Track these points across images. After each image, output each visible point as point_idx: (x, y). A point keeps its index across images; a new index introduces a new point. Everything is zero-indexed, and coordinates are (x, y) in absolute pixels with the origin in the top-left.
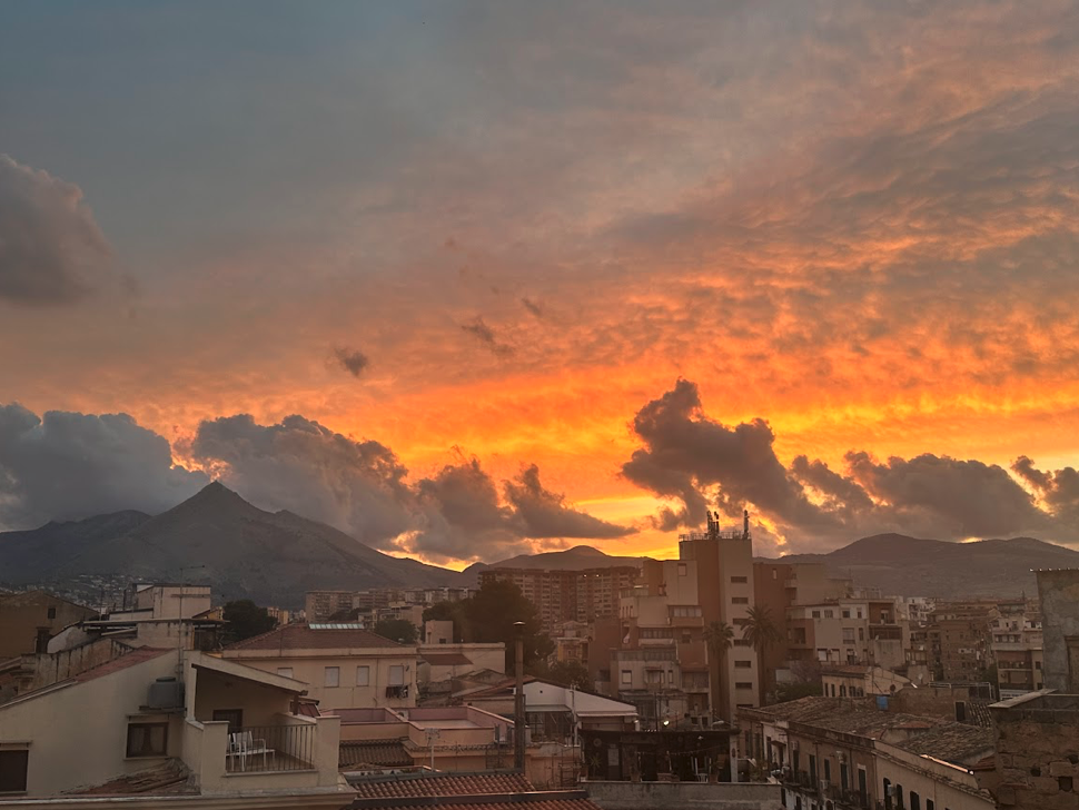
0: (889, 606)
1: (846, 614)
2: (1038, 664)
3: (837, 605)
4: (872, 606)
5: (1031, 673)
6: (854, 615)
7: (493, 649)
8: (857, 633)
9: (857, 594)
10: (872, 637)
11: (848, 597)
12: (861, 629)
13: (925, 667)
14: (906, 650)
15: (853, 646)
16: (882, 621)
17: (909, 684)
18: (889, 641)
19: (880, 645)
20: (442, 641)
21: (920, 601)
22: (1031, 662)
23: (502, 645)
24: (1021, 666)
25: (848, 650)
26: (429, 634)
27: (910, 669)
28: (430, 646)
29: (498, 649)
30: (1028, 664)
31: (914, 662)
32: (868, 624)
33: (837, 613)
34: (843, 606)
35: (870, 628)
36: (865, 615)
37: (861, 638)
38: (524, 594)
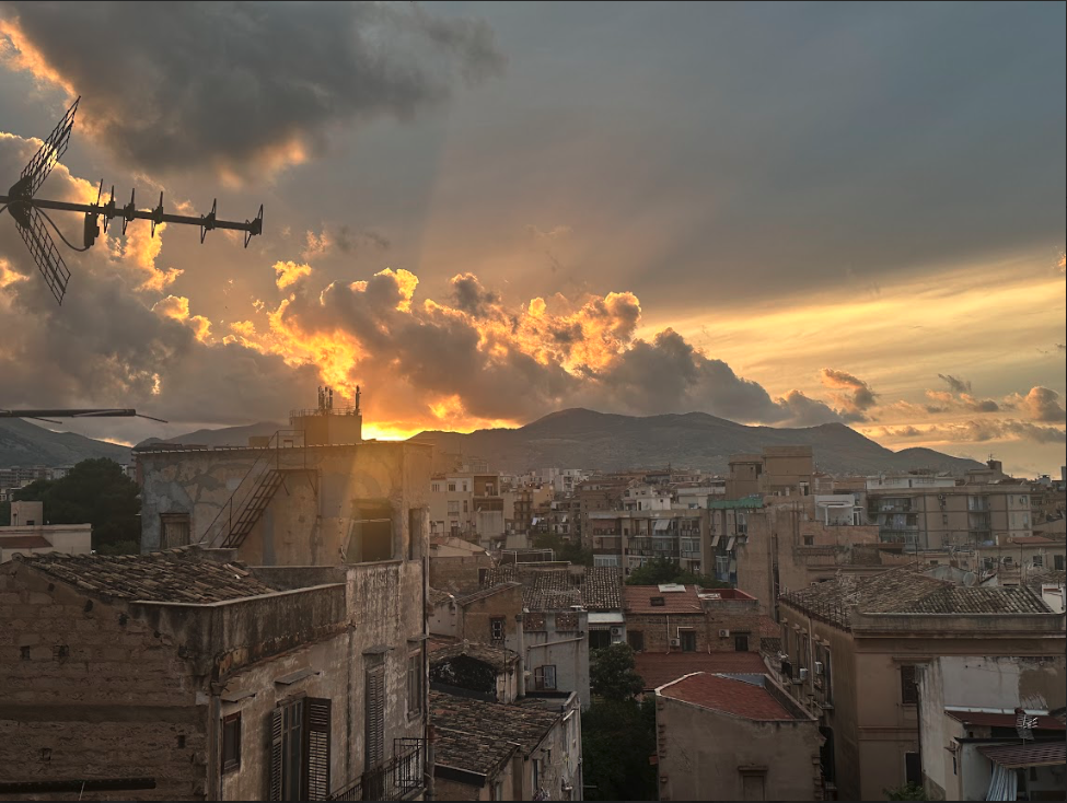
0: (494, 479)
1: (452, 488)
2: (626, 531)
3: (444, 478)
4: (477, 479)
5: (621, 538)
6: (459, 488)
7: (76, 531)
8: (462, 505)
9: (466, 468)
10: (475, 509)
11: (455, 471)
12: (466, 502)
13: (524, 536)
14: (507, 521)
15: (456, 518)
16: (486, 494)
17: (484, 553)
18: (491, 512)
19: (482, 516)
20: (30, 523)
21: (576, 473)
22: (620, 530)
23: (88, 526)
24: (612, 533)
25: (453, 522)
26: (15, 515)
27: (509, 538)
28: (16, 528)
29: (84, 530)
30: (618, 531)
31: (513, 532)
32: (473, 495)
33: (443, 486)
34: (449, 480)
35: (474, 501)
36: (470, 488)
37: (466, 510)
38: (125, 472)
